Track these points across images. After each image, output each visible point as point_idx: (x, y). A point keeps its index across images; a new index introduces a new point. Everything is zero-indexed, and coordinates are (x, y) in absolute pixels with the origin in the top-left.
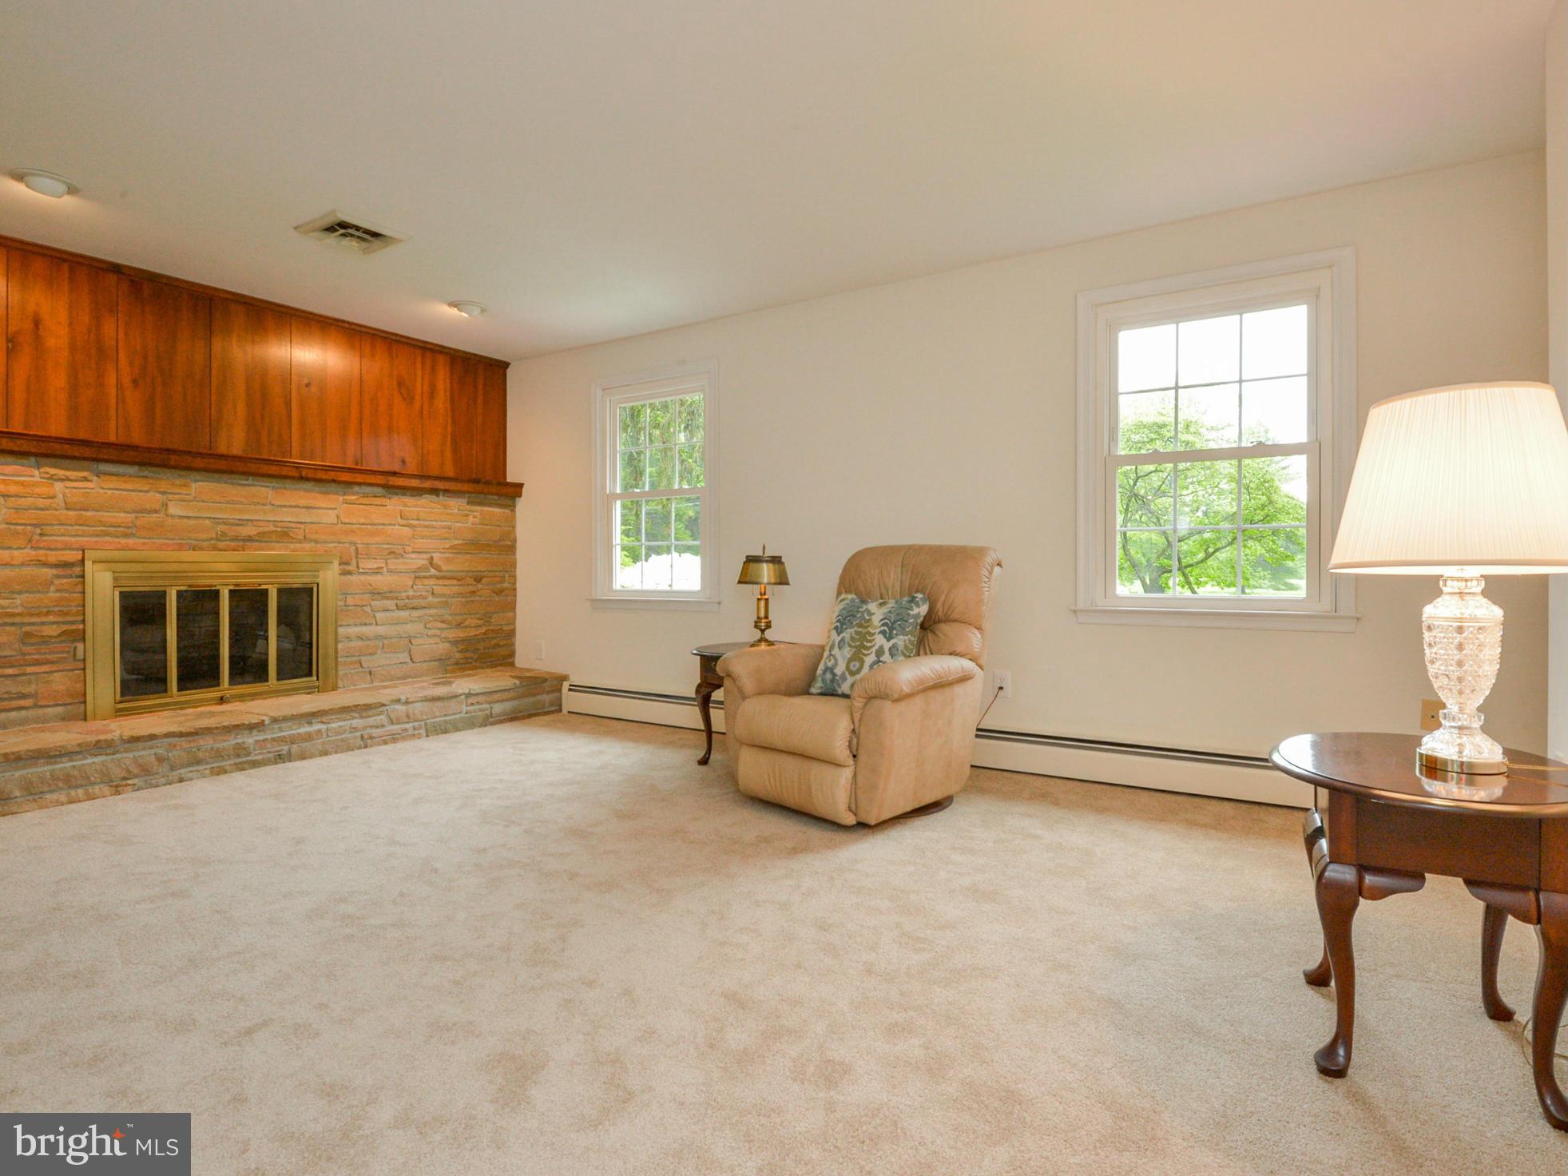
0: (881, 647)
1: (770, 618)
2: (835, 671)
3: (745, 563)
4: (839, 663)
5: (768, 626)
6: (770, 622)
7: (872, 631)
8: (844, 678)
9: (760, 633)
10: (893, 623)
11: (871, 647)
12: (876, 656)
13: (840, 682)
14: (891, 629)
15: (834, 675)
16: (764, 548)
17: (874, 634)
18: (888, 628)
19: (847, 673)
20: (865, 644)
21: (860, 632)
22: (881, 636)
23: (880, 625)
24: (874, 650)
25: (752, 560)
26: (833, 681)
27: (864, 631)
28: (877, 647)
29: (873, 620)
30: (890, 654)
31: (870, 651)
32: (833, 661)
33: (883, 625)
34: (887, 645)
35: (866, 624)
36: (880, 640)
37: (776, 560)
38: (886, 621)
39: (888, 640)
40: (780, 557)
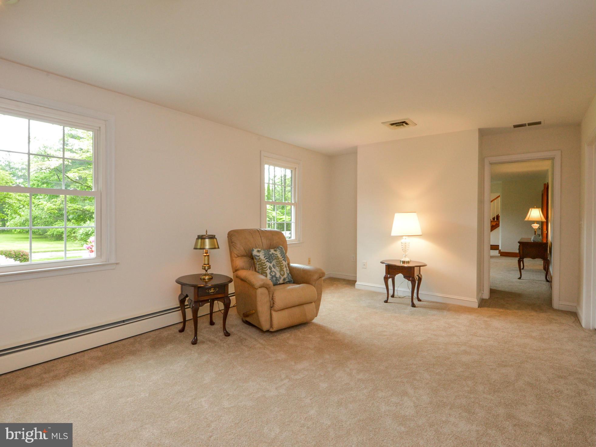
0: (270, 266)
1: (210, 264)
2: (277, 276)
3: (197, 239)
4: (277, 273)
5: (209, 268)
6: (210, 266)
7: (264, 262)
8: (280, 278)
9: (205, 271)
10: (269, 257)
11: (266, 267)
12: (270, 270)
13: (279, 280)
14: (270, 260)
15: (277, 278)
16: (207, 231)
17: (265, 262)
18: (268, 259)
19: (281, 276)
20: (264, 267)
21: (260, 264)
22: (268, 262)
23: (265, 259)
24: (268, 268)
25: (201, 238)
26: (276, 280)
27: (260, 263)
28: (268, 267)
29: (261, 258)
30: (274, 267)
31: (267, 269)
32: (274, 273)
33: (266, 259)
34: (271, 265)
35: (260, 260)
36: (268, 264)
37: (212, 237)
38: (266, 257)
39: (271, 263)
40: (215, 236)
